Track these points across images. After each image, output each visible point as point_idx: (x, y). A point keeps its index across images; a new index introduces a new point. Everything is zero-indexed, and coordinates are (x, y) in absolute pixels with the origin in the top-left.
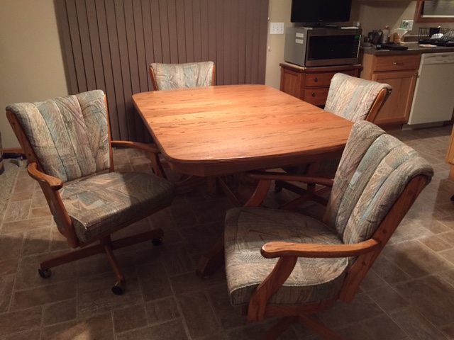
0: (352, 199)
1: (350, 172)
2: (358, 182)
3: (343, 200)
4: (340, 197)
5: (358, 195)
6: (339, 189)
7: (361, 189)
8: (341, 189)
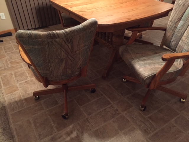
0: (180, 33)
1: (177, 22)
2: (183, 25)
3: (175, 35)
4: (172, 34)
5: (184, 31)
6: (171, 30)
7: (186, 28)
8: (173, 30)
